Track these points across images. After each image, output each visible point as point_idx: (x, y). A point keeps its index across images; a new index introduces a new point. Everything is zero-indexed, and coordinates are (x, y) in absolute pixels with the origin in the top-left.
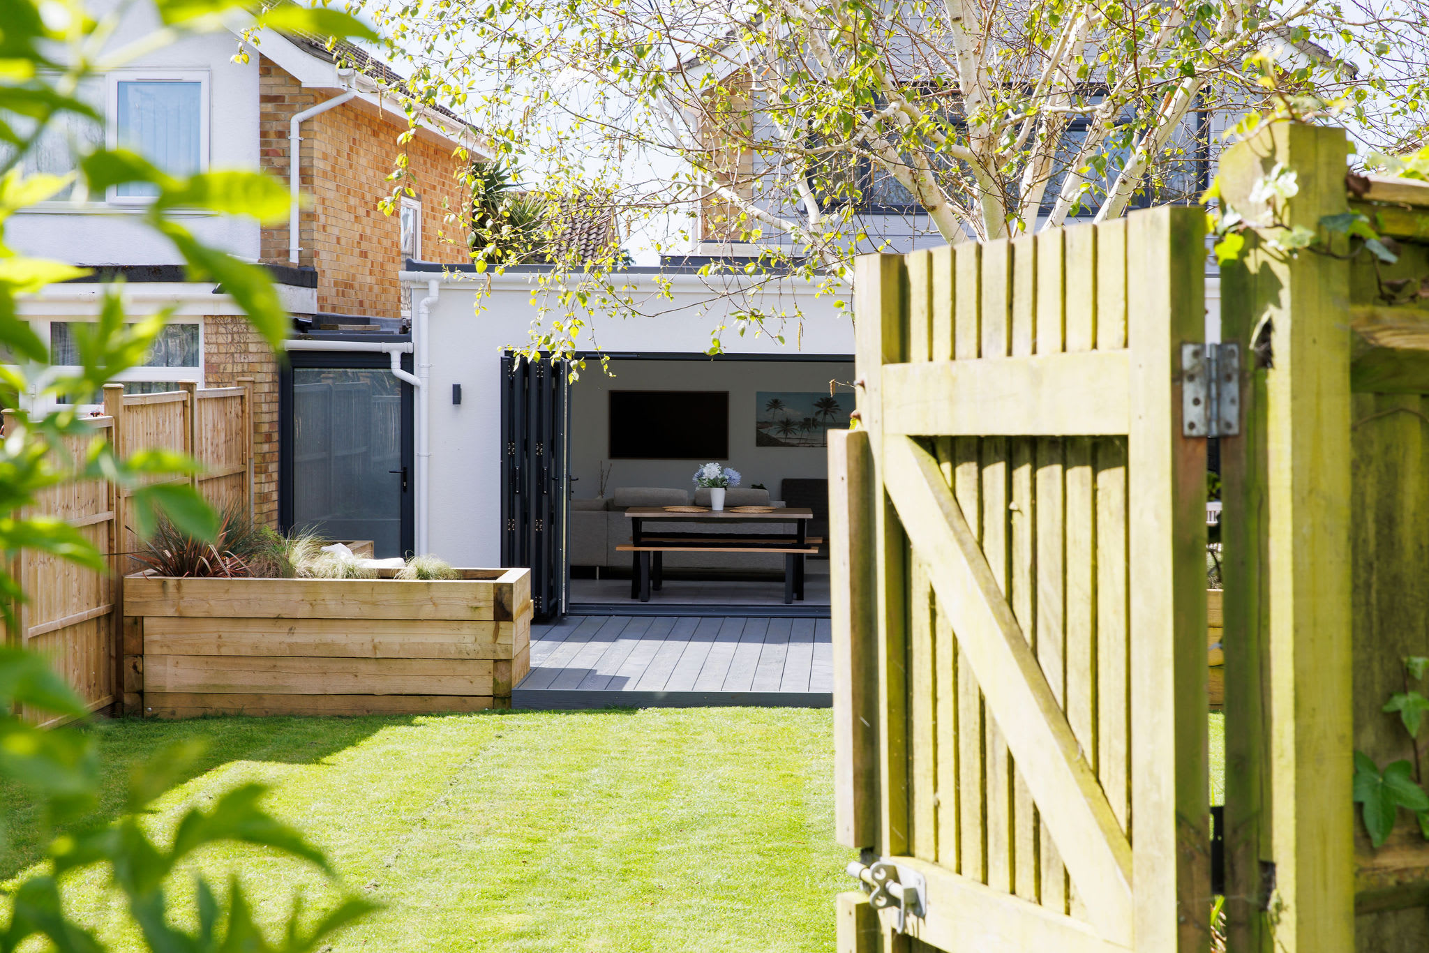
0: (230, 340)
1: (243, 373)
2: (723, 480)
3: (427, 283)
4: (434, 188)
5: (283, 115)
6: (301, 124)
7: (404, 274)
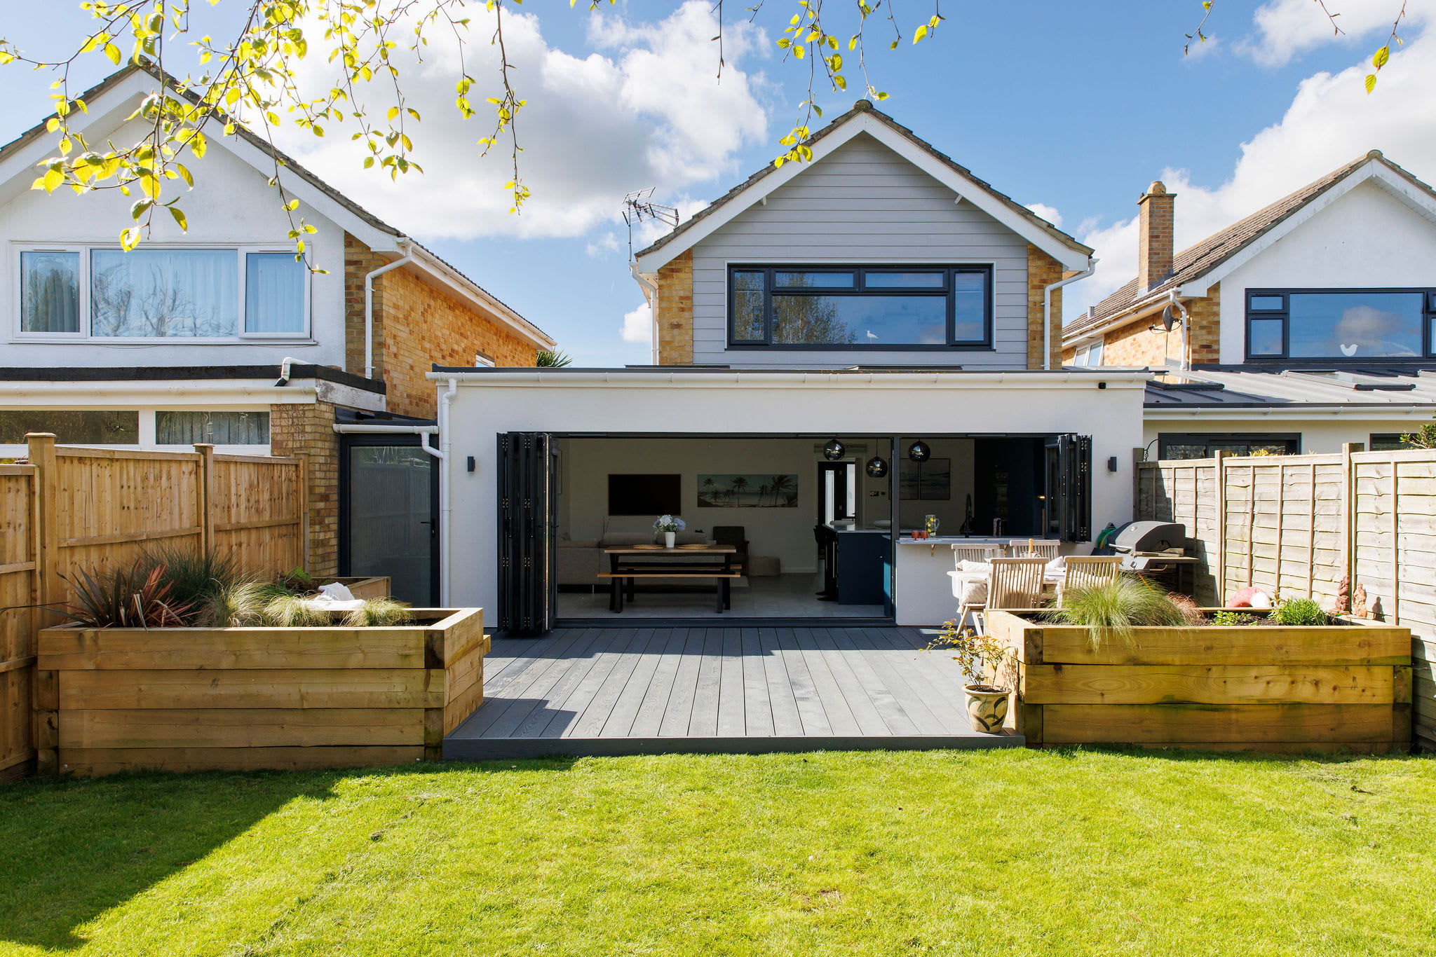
0: (290, 423)
1: (301, 448)
2: (674, 526)
3: (447, 381)
4: (506, 357)
5: (361, 274)
6: (374, 279)
7: (430, 374)
